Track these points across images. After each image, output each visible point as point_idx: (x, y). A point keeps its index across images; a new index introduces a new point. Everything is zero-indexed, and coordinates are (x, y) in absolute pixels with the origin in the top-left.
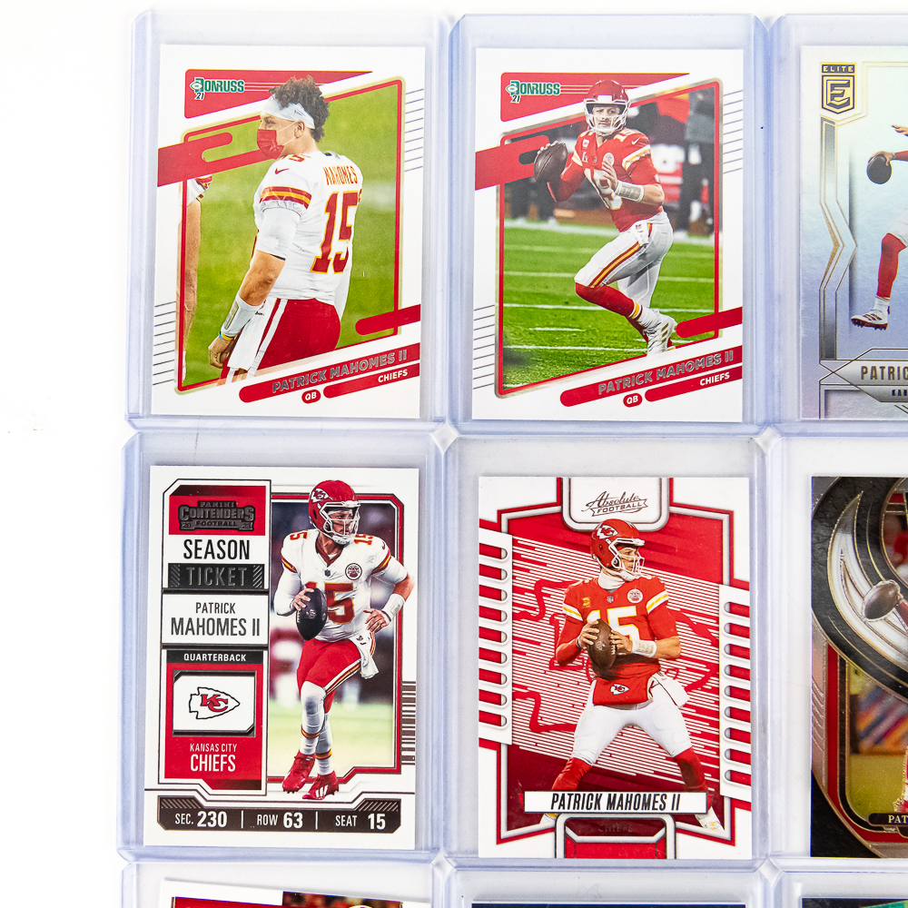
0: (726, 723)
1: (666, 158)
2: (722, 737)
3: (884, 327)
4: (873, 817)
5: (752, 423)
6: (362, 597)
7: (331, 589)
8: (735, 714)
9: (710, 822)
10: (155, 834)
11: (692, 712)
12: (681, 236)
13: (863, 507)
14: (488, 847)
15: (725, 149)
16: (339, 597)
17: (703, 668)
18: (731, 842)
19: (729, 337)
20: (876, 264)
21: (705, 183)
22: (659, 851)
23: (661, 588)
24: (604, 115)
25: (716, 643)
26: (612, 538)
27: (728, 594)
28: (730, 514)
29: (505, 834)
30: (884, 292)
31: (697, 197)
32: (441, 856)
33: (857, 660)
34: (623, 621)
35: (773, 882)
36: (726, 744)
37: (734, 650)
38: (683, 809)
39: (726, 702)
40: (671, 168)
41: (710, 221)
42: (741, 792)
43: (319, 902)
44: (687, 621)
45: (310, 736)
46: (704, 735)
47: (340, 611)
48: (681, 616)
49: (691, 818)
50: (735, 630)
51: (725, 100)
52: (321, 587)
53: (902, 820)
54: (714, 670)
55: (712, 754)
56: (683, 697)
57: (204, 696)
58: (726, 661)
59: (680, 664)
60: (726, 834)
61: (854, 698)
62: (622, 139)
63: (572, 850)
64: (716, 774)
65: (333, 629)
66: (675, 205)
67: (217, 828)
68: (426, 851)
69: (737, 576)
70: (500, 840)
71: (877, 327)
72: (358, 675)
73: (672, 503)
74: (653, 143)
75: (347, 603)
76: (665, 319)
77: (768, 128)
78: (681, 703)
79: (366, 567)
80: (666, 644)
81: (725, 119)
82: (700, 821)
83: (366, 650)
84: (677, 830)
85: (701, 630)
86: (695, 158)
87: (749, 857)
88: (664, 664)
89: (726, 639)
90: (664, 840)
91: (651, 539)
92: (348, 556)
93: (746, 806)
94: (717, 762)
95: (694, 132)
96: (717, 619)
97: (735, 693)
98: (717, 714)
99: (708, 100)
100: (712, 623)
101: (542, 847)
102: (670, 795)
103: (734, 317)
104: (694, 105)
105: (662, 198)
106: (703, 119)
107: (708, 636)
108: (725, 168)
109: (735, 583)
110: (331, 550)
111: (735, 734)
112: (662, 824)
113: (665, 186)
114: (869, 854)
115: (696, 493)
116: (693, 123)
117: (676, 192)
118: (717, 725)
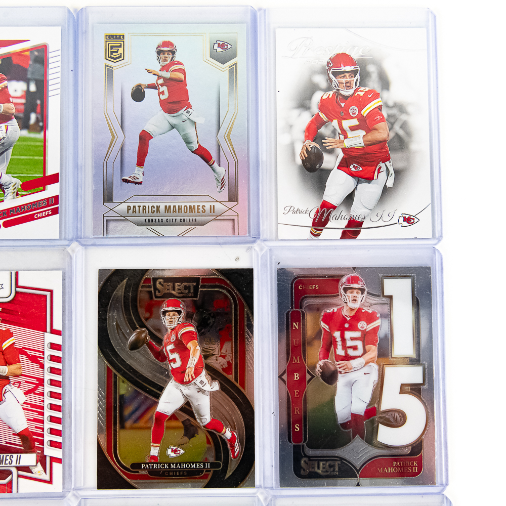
0: (48, 413)
1: (16, 88)
2: (46, 421)
3: (141, 183)
4: (133, 465)
5: (65, 239)
8: (53, 407)
9: (38, 471)
11: (28, 407)
12: (25, 133)
13: (128, 286)
15: (50, 83)
17: (35, 381)
18: (50, 482)
19: (52, 190)
20: (136, 147)
21: (39, 102)
22: (8, 488)
23: (11, 335)
25: (42, 366)
27: (50, 338)
28: (51, 291)
30: (140, 163)
31: (34, 111)
33: (124, 375)
36: (48, 425)
37: (53, 370)
38: (23, 463)
39: (48, 401)
40: (19, 94)
41: (41, 124)
42: (57, 453)
44: (26, 354)
46: (35, 420)
48: (22, 351)
49: (27, 469)
50: (54, 359)
51: (50, 55)
53: (149, 466)
54: (41, 382)
55: (39, 431)
56: (23, 398)
58: (48, 376)
59: (22, 379)
60: (47, 478)
61: (122, 397)
64: (42, 442)
66: (21, 115)
69: (55, 327)
71: (136, 183)
73: (17, 286)
74: (9, 80)
76: (15, 180)
77: (75, 71)
78: (22, 401)
80: (13, 368)
81: (50, 66)
82: (32, 470)
84: (19, 476)
85: (34, 359)
86: (33, 88)
87: (61, 490)
88: (12, 379)
89: (48, 364)
90: (11, 482)
91: (4, 307)
93: (59, 460)
94: (42, 436)
95: (33, 73)
96: (43, 353)
97: (53, 395)
98: (43, 408)
99: (41, 55)
100: (40, 355)
102: (15, 455)
103: (55, 179)
104: (32, 58)
105: (14, 111)
106: (38, 66)
107: (38, 362)
108: (50, 94)
109: (53, 332)
111: (53, 419)
112: (10, 473)
113: (15, 104)
114: (131, 487)
115: (29, 280)
117: (22, 107)
118: (42, 414)
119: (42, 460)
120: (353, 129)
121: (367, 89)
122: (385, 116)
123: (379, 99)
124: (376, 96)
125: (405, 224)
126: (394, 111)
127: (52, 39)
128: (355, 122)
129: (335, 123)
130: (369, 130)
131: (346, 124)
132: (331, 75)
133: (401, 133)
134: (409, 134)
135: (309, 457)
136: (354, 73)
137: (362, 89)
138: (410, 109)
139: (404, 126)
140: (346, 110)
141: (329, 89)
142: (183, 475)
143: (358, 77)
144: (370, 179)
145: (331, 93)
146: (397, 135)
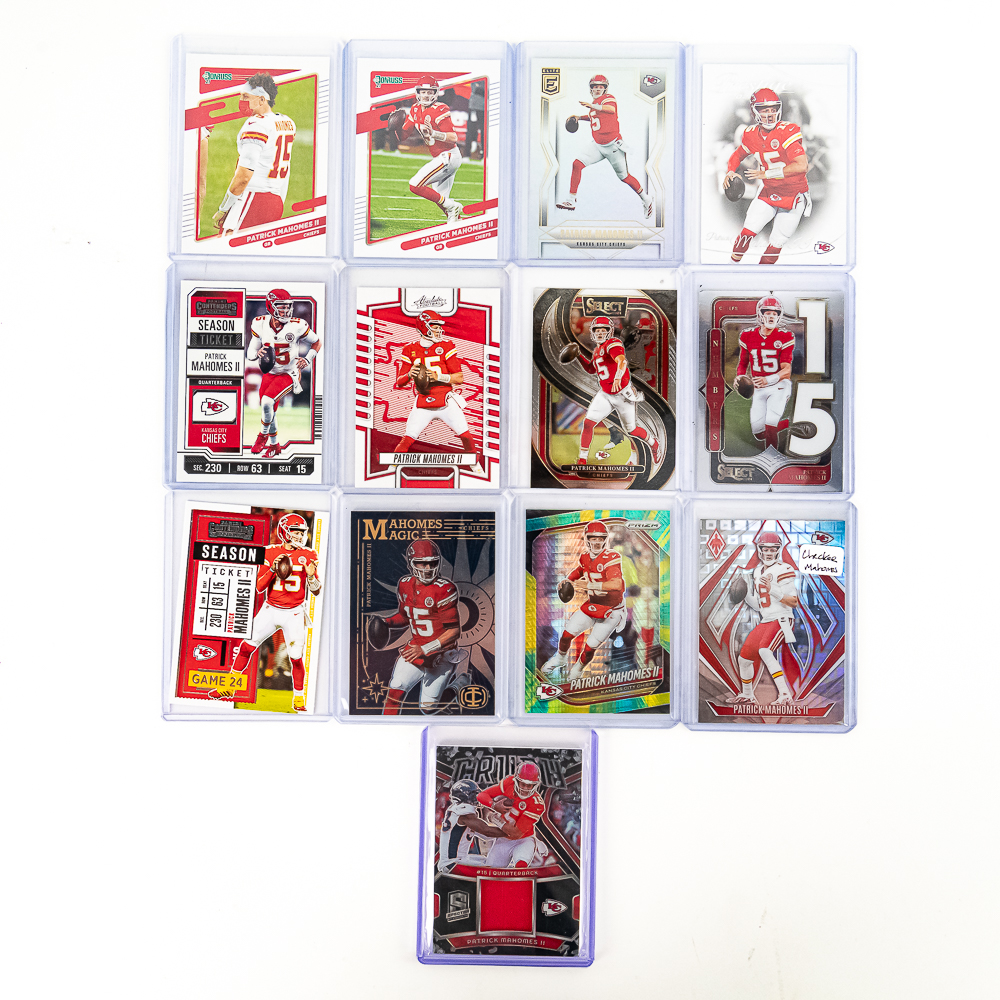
0: (487, 417)
1: (459, 118)
2: (485, 425)
3: (573, 209)
4: (564, 468)
5: (503, 260)
6: (294, 351)
7: (278, 346)
8: (491, 412)
9: (478, 470)
10: (183, 476)
11: (469, 412)
12: (466, 160)
13: (560, 305)
14: (360, 482)
15: (490, 113)
16: (282, 350)
17: (474, 388)
18: (489, 480)
19: (491, 214)
21: (479, 131)
22: (450, 484)
23: (454, 346)
24: (426, 95)
25: (482, 375)
26: (428, 320)
27: (489, 350)
28: (490, 307)
29: (369, 475)
30: (573, 190)
31: (475, 140)
32: (335, 488)
33: (556, 385)
34: (432, 364)
35: (510, 502)
36: (487, 429)
37: (492, 379)
38: (463, 463)
39: (487, 407)
40: (461, 123)
41: (481, 152)
42: (494, 454)
43: (270, 512)
44: (467, 364)
45: (266, 424)
46: (475, 424)
47: (283, 358)
48: (463, 361)
49: (467, 467)
50: (492, 368)
51: (490, 87)
52: (272, 346)
54: (481, 389)
55: (480, 434)
56: (464, 404)
57: (209, 403)
58: (487, 385)
59: (463, 386)
60: (486, 476)
61: (554, 405)
62: (435, 108)
63: (404, 484)
64: (481, 444)
65: (279, 368)
66: (463, 144)
67: (216, 473)
68: (327, 484)
69: (493, 340)
70: (366, 479)
71: (569, 209)
72: (292, 392)
73: (459, 302)
74: (451, 110)
75: (286, 354)
76: (457, 204)
77: (513, 103)
78: (463, 407)
79: (297, 335)
80: (455, 376)
81: (491, 97)
82: (472, 469)
83: (296, 379)
84: (460, 474)
85: (474, 369)
86: (474, 118)
87: (498, 487)
88: (454, 387)
89: (487, 373)
90: (453, 479)
91: (449, 320)
92: (287, 329)
93: (497, 461)
94: (482, 438)
95: (474, 104)
96: (483, 364)
97: (491, 401)
98: (482, 413)
99: (481, 87)
100: (480, 365)
101: (388, 482)
102: (457, 455)
103: (494, 203)
104: (474, 90)
105: (456, 140)
106: (479, 97)
107: (478, 372)
108: (490, 124)
109: (493, 344)
110: (277, 326)
111: (491, 423)
112: (452, 470)
113: (457, 133)
114: (562, 487)
115: (471, 297)
116: (473, 99)
117: (464, 136)
118: (482, 419)
119: (481, 459)
120: (774, 161)
121: (788, 123)
122: (805, 149)
123: (800, 133)
124: (797, 129)
125: (821, 251)
126: (814, 145)
127: (493, 72)
128: (776, 154)
129: (757, 155)
130: (789, 162)
131: (768, 156)
132: (754, 110)
133: (820, 165)
134: (827, 166)
135: (726, 464)
136: (776, 107)
137: (783, 123)
138: (829, 143)
139: (823, 159)
140: (768, 143)
141: (752, 122)
142: (609, 477)
143: (780, 111)
144: (788, 209)
145: (754, 127)
146: (816, 167)
